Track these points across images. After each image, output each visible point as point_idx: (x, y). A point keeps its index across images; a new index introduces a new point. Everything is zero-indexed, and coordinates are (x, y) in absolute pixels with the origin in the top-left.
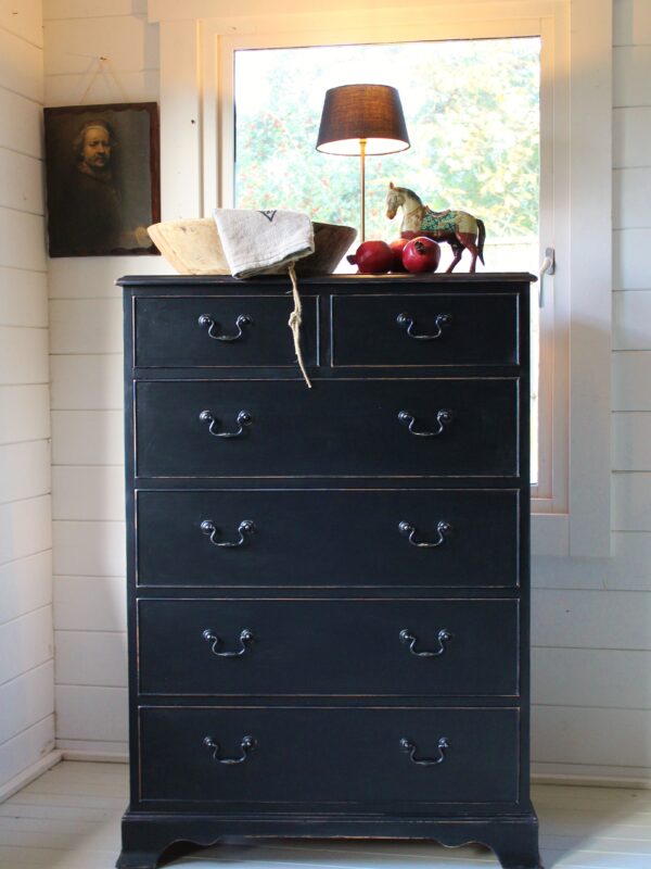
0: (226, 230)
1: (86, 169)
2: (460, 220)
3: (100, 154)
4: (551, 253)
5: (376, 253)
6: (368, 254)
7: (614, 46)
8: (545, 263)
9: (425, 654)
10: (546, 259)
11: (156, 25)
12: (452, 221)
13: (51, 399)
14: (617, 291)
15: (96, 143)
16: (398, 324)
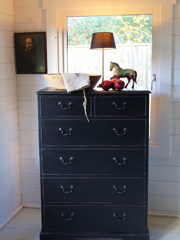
0: (65, 79)
1: (26, 50)
2: (130, 72)
3: (30, 46)
4: (154, 75)
5: (107, 84)
6: (105, 84)
7: (173, 18)
8: (153, 78)
9: (120, 192)
10: (153, 77)
11: (45, 10)
12: (128, 72)
13: (18, 113)
14: (173, 86)
15: (29, 43)
16: (113, 105)
